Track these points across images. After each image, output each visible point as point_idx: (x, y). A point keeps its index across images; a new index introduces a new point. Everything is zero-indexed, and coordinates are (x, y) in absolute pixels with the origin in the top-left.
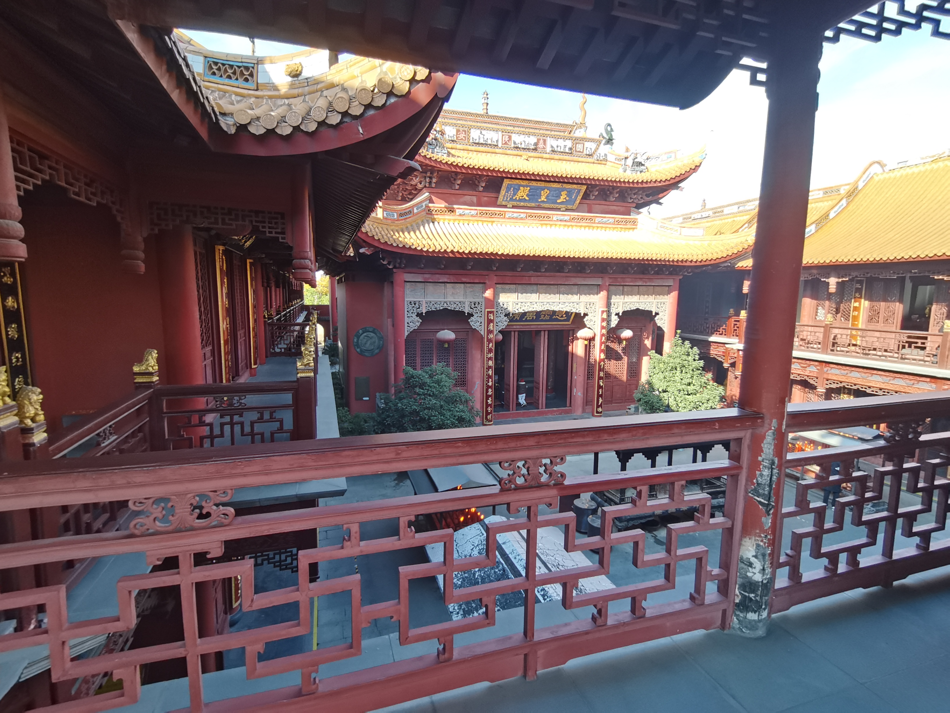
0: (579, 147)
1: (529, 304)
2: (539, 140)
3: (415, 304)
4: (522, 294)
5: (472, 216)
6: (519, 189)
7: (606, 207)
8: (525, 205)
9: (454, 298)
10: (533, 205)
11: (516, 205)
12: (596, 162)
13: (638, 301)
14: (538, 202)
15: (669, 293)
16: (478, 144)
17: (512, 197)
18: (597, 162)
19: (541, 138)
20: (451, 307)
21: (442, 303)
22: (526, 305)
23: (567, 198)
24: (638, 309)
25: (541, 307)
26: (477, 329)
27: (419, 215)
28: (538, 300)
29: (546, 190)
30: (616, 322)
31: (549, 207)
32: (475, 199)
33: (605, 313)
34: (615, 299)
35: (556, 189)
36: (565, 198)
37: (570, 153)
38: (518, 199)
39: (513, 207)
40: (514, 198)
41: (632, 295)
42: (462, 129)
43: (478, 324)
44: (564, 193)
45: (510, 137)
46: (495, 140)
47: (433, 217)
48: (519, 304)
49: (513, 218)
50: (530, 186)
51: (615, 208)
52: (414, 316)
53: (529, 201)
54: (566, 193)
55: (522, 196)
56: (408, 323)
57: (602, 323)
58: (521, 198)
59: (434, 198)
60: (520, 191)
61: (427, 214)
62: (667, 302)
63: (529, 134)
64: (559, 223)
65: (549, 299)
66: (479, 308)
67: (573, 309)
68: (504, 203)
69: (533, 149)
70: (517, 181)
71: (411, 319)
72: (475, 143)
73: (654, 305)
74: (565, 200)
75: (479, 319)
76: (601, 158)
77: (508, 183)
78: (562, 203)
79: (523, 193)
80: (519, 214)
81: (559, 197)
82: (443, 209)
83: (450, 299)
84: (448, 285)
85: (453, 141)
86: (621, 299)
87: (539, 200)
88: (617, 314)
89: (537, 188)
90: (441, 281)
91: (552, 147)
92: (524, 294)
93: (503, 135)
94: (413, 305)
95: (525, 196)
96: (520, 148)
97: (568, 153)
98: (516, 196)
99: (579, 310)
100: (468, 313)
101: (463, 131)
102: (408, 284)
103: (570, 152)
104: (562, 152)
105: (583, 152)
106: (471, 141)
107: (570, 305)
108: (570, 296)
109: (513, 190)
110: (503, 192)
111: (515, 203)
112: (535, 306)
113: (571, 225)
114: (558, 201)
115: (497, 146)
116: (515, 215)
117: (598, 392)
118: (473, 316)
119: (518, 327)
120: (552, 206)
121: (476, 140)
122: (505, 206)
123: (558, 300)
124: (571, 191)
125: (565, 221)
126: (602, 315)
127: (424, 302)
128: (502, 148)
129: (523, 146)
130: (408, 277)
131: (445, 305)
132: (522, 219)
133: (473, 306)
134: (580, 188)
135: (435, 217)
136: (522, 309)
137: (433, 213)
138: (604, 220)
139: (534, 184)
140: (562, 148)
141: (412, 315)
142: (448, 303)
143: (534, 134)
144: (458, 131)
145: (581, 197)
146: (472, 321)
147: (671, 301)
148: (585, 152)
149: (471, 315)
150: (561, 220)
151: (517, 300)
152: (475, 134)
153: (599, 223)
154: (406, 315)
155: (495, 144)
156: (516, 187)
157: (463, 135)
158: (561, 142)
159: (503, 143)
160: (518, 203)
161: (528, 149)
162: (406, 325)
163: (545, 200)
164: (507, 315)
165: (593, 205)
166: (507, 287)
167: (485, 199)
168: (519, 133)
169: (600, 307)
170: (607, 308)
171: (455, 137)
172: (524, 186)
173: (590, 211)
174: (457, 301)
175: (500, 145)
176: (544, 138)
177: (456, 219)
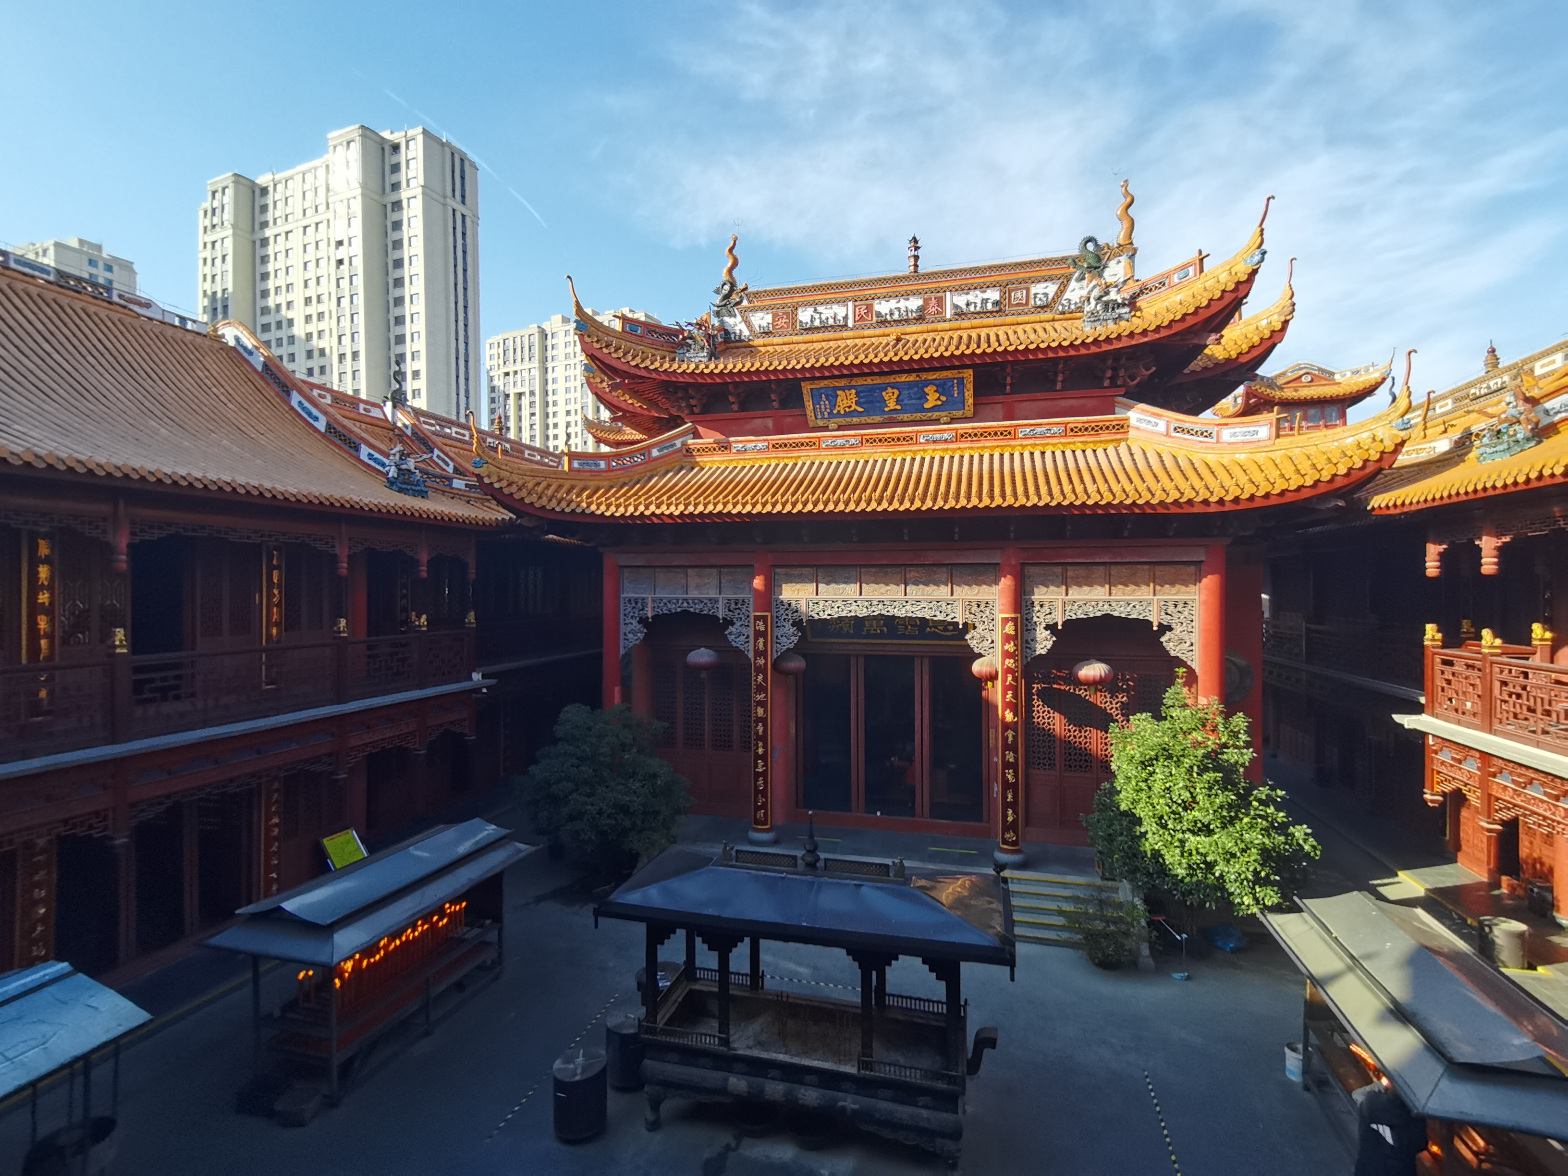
0: (1019, 296)
1: (839, 604)
2: (926, 301)
3: (636, 603)
4: (828, 583)
5: (759, 451)
6: (837, 396)
7: (1050, 403)
8: (863, 422)
9: (701, 594)
10: (878, 419)
11: (844, 423)
12: (1057, 317)
13: (1107, 597)
14: (884, 412)
15: (1198, 579)
16: (810, 329)
17: (832, 411)
18: (1061, 316)
19: (933, 296)
20: (695, 608)
21: (680, 602)
22: (836, 605)
23: (943, 398)
24: (1107, 617)
25: (865, 610)
26: (742, 648)
27: (666, 459)
28: (858, 597)
29: (890, 390)
30: (1049, 645)
31: (912, 418)
32: (770, 423)
33: (1010, 624)
34: (1040, 594)
35: (910, 385)
36: (939, 399)
37: (997, 312)
38: (842, 412)
39: (840, 428)
40: (835, 412)
41: (1090, 585)
42: (783, 311)
43: (742, 638)
44: (930, 390)
45: (869, 308)
46: (840, 317)
47: (693, 460)
48: (821, 603)
49: (835, 448)
50: (854, 387)
51: (1073, 402)
52: (634, 622)
53: (866, 413)
54: (935, 388)
55: (850, 407)
56: (625, 634)
57: (1003, 645)
58: (847, 410)
59: (700, 429)
60: (839, 399)
61: (685, 456)
62: (1193, 601)
63: (907, 295)
64: (933, 447)
65: (882, 594)
66: (744, 610)
67: (938, 613)
68: (821, 423)
69: (917, 320)
70: (826, 382)
71: (630, 627)
72: (805, 330)
73: (1154, 608)
74: (939, 403)
75: (744, 630)
76: (1073, 307)
77: (809, 387)
78: (933, 409)
79: (846, 400)
80: (847, 438)
81: (924, 397)
82: (710, 446)
83: (693, 594)
84: (690, 571)
85: (767, 333)
86: (1060, 594)
87: (886, 409)
88: (1051, 628)
89: (872, 389)
90: (674, 564)
91: (956, 307)
92: (833, 585)
93: (855, 306)
94: (634, 605)
95: (854, 406)
96: (889, 322)
97: (991, 312)
98: (837, 408)
99: (952, 615)
100: (724, 619)
101: (784, 314)
102: (625, 570)
103: (997, 309)
104: (978, 313)
105: (1027, 303)
106: (798, 327)
107: (931, 605)
108: (932, 587)
109: (827, 398)
110: (809, 405)
111: (842, 421)
112: (854, 607)
113: (960, 448)
114: (926, 406)
115: (846, 325)
116: (839, 441)
117: (1005, 797)
118: (733, 624)
119: (857, 647)
120: (918, 416)
121: (807, 323)
122: (826, 429)
123: (903, 597)
124: (945, 384)
125: (946, 441)
126: (1003, 629)
127: (650, 599)
128: (855, 328)
129: (896, 316)
130: (624, 559)
131: (685, 604)
132: (852, 447)
133: (733, 606)
134: (961, 375)
135: (698, 459)
136: (826, 613)
137: (694, 453)
138: (1039, 430)
139: (860, 381)
140: (979, 305)
141: (631, 621)
142: (690, 602)
143: (915, 293)
144: (775, 316)
145: (971, 392)
146: (730, 634)
147: (1203, 598)
148: (1032, 302)
149: (729, 623)
150: (934, 442)
151: (814, 596)
152: (805, 316)
153: (1025, 437)
154: (621, 621)
155: (842, 323)
156: (830, 393)
157: (784, 321)
158: (975, 297)
159: (857, 318)
160: (848, 420)
161: (906, 321)
162: (622, 637)
163: (898, 407)
164: (798, 624)
165: (1016, 405)
166: (797, 572)
167: (789, 420)
168: (887, 297)
169: (1001, 612)
170: (1015, 612)
171: (771, 326)
172: (843, 389)
173: (1009, 416)
174: (706, 598)
175: (850, 324)
176: (939, 295)
177: (732, 460)
